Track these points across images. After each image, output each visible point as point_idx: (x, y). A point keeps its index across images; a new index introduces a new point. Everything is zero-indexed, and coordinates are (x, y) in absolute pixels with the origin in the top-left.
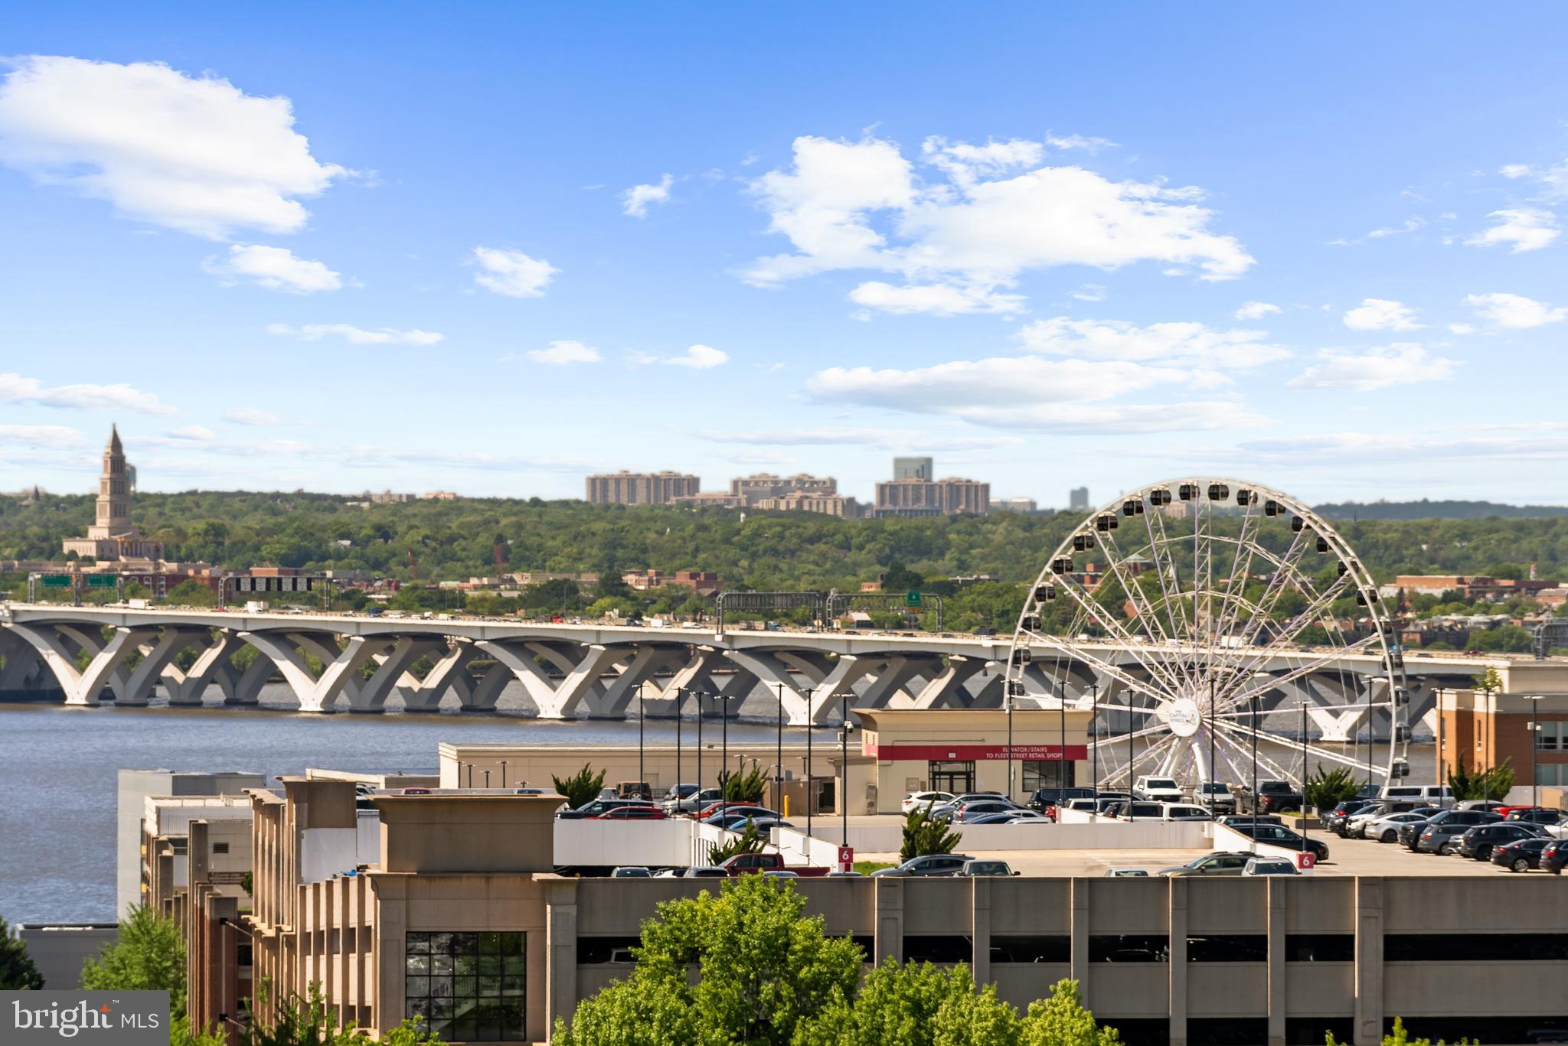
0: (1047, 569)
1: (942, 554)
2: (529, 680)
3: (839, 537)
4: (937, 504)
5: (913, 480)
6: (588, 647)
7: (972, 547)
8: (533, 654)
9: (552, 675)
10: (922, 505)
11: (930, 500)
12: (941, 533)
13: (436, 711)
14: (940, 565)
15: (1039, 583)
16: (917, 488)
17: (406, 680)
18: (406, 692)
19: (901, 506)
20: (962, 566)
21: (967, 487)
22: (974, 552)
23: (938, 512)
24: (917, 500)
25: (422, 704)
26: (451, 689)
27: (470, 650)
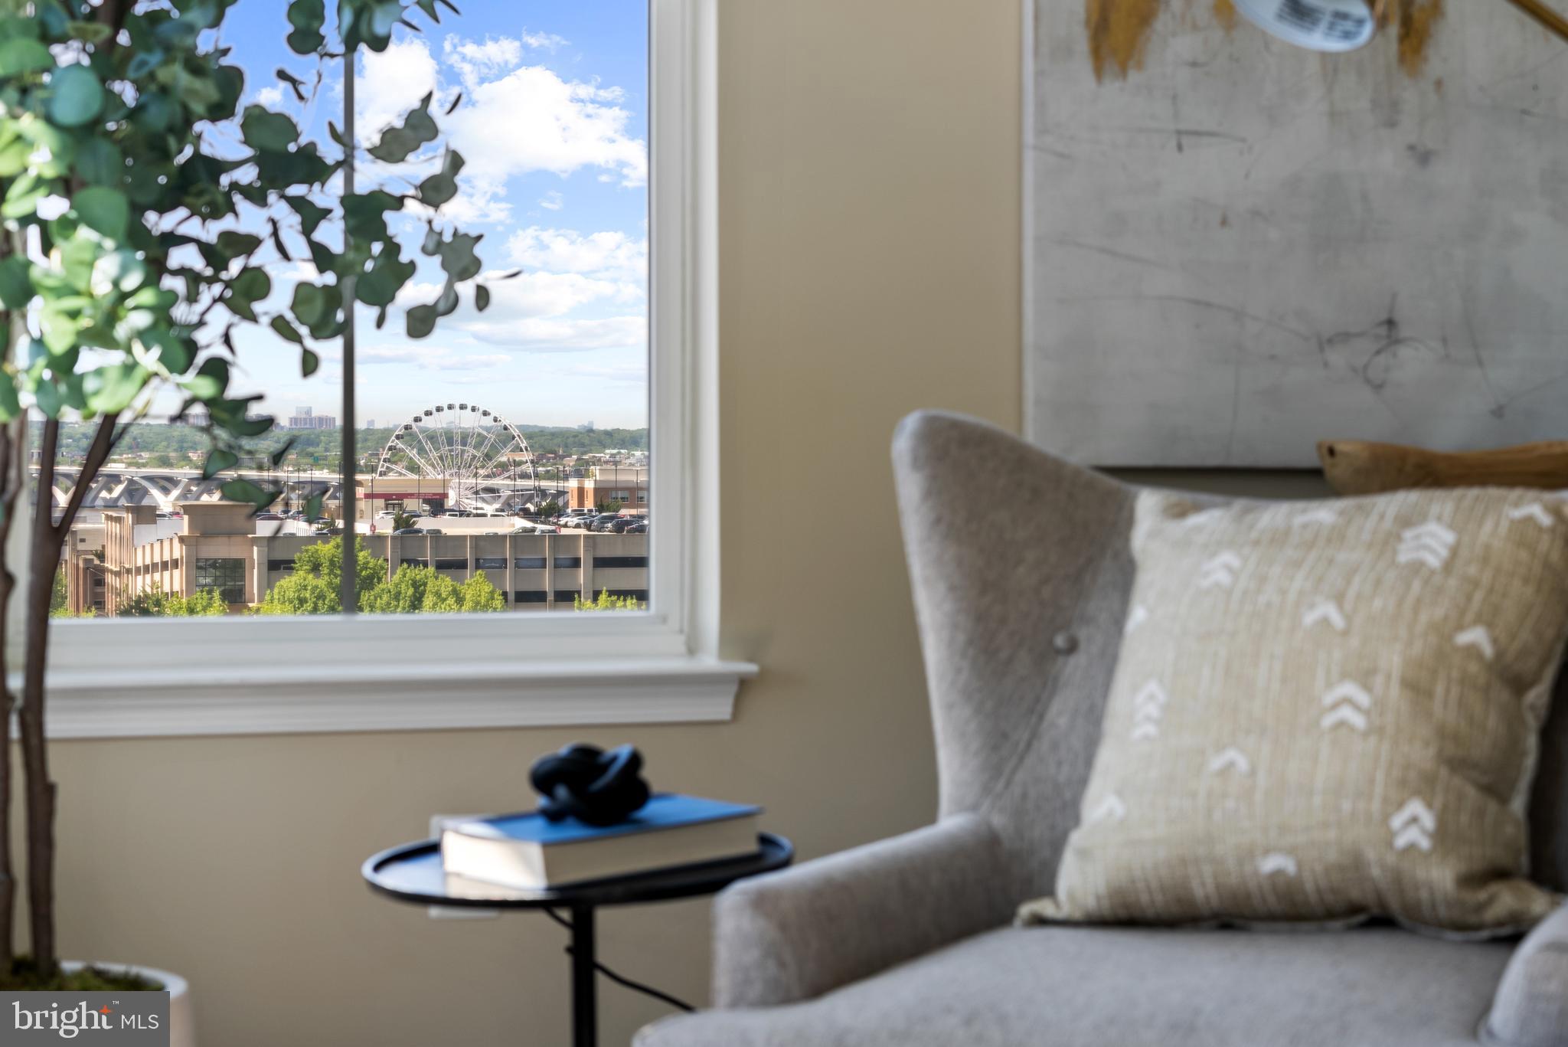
0: (393, 438)
1: (318, 445)
2: (155, 493)
3: (276, 438)
4: (314, 426)
5: (304, 416)
6: (180, 480)
7: (330, 442)
8: (158, 483)
9: (166, 491)
10: (308, 426)
11: (311, 424)
12: (318, 436)
13: (117, 507)
14: (317, 449)
15: (390, 444)
16: (305, 419)
17: (104, 494)
18: (104, 499)
19: (298, 426)
20: (327, 450)
21: (326, 420)
22: (332, 444)
23: (315, 428)
24: (306, 424)
25: (111, 504)
26: (123, 498)
27: (131, 482)
